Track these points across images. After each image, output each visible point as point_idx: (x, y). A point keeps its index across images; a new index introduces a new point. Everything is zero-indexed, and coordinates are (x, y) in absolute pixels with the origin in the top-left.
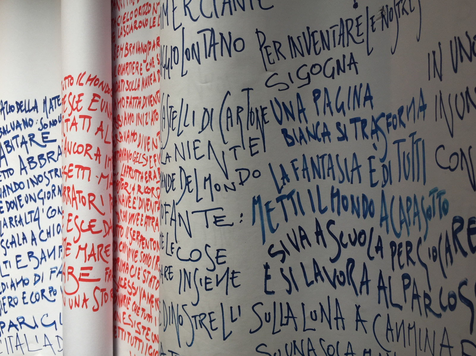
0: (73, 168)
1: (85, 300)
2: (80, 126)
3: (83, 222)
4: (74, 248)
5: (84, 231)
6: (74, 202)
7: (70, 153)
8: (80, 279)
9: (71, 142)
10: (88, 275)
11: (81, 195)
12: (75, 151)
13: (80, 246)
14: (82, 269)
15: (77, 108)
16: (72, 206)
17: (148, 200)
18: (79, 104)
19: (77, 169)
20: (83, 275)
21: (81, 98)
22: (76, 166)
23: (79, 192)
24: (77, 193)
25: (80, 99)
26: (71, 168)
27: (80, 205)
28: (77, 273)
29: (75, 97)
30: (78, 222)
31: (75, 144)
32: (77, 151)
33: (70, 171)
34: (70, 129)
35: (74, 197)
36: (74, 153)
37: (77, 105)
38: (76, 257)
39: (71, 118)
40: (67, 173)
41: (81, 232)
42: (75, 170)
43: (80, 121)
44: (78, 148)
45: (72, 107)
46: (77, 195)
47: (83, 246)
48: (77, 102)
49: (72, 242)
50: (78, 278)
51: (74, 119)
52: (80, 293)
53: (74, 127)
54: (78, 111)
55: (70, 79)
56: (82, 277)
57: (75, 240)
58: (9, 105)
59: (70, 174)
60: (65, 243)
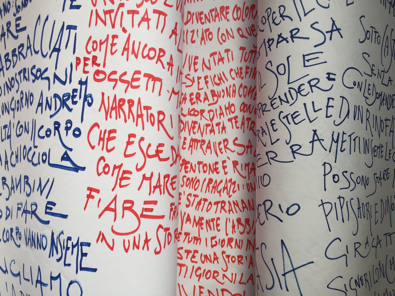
0: (141, 76)
1: (147, 241)
2: (153, 23)
3: (150, 145)
4: (136, 177)
5: (151, 157)
6: (140, 120)
7: (136, 56)
8: (142, 216)
9: (140, 43)
10: (151, 210)
11: (150, 112)
12: (145, 54)
13: (144, 176)
14: (146, 203)
16: (137, 125)
17: (195, 123)
19: (147, 78)
20: (146, 210)
22: (145, 75)
23: (147, 108)
24: (144, 109)
26: (136, 76)
27: (148, 125)
28: (138, 208)
30: (144, 145)
31: (146, 45)
32: (148, 56)
33: (133, 80)
34: (139, 25)
35: (139, 113)
36: (144, 57)
38: (139, 189)
39: (141, 11)
40: (129, 81)
41: (147, 158)
42: (143, 81)
44: (149, 52)
46: (144, 112)
47: (148, 175)
49: (134, 170)
50: (139, 214)
51: (146, 13)
52: (141, 232)
53: (144, 24)
54: (153, 3)
56: (145, 213)
57: (139, 167)
59: (134, 84)
60: (116, 171)
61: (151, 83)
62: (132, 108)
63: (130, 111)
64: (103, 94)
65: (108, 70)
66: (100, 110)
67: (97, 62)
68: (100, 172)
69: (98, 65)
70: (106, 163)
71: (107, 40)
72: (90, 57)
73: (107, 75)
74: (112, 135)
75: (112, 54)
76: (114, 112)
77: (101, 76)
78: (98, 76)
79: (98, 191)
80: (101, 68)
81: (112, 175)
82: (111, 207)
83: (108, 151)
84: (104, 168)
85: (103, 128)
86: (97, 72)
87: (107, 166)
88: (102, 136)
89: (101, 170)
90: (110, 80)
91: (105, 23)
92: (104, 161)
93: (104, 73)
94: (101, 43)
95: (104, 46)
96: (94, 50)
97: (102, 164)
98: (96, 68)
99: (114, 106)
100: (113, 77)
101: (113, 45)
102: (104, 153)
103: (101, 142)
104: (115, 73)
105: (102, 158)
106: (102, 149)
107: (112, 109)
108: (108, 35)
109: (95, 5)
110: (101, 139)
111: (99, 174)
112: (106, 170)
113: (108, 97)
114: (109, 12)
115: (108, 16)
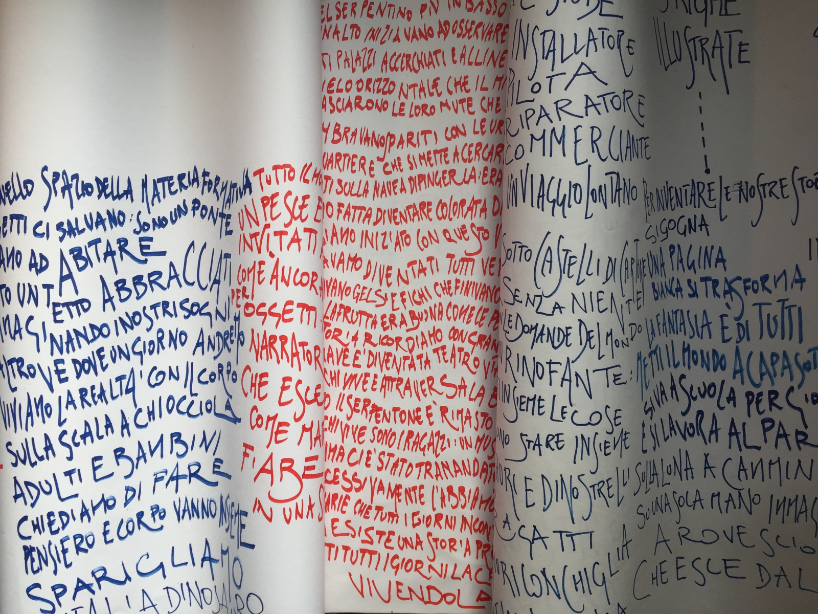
0: (294, 307)
1: (311, 507)
2: (304, 244)
3: (308, 389)
4: (295, 430)
5: (309, 402)
6: (295, 359)
7: (287, 284)
8: (305, 476)
9: (290, 268)
10: (313, 468)
11: (306, 348)
12: (297, 280)
13: (304, 426)
14: (308, 459)
15: (300, 216)
16: (292, 365)
17: (389, 354)
18: (304, 210)
19: (301, 309)
20: (309, 468)
21: (307, 202)
22: (299, 305)
23: (303, 344)
24: (300, 346)
25: (305, 204)
26: (288, 307)
27: (305, 364)
28: (299, 467)
29: (297, 199)
30: (302, 389)
31: (298, 270)
32: (301, 282)
33: (285, 312)
34: (288, 247)
35: (294, 351)
36: (296, 284)
37: (301, 212)
38: (299, 444)
39: (291, 231)
40: (280, 314)
41: (306, 405)
42: (297, 312)
43: (304, 236)
44: (302, 278)
45: (292, 214)
46: (300, 349)
47: (308, 426)
48: (302, 207)
49: (290, 420)
50: (301, 474)
51: (296, 232)
52: (304, 496)
53: (295, 245)
54: (303, 221)
55: (288, 170)
56: (307, 472)
57: (297, 417)
58: (83, 182)
59: (287, 316)
60: (271, 423)
61: (305, 313)
62: (286, 346)
63: (283, 349)
64: (253, 331)
65: (256, 303)
66: (250, 350)
67: (247, 294)
68: (253, 425)
69: (247, 297)
70: (259, 413)
71: (254, 267)
72: (241, 288)
73: (256, 308)
74: (264, 379)
75: (260, 283)
76: (264, 351)
77: (251, 310)
78: (248, 310)
79: (252, 448)
80: (249, 301)
81: (266, 428)
82: (266, 467)
83: (261, 399)
84: (257, 420)
85: (254, 372)
86: (248, 305)
87: (260, 417)
88: (254, 382)
89: (254, 423)
90: (259, 314)
91: (251, 248)
92: (257, 411)
93: (252, 306)
94: (249, 272)
95: (251, 274)
96: (244, 280)
97: (255, 415)
98: (246, 301)
99: (264, 345)
100: (262, 310)
101: (260, 272)
102: (256, 402)
103: (253, 388)
104: (263, 305)
105: (255, 408)
106: (255, 397)
107: (263, 348)
108: (255, 262)
109: (242, 229)
110: (253, 385)
111: (253, 428)
112: (260, 422)
113: (258, 334)
114: (254, 235)
115: (254, 239)
